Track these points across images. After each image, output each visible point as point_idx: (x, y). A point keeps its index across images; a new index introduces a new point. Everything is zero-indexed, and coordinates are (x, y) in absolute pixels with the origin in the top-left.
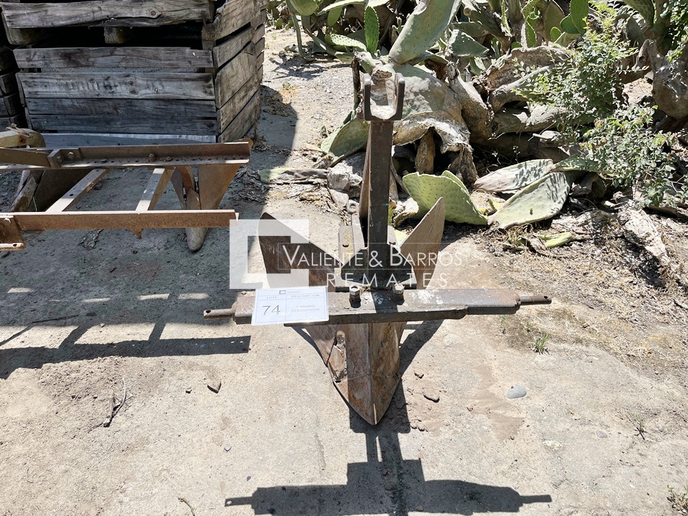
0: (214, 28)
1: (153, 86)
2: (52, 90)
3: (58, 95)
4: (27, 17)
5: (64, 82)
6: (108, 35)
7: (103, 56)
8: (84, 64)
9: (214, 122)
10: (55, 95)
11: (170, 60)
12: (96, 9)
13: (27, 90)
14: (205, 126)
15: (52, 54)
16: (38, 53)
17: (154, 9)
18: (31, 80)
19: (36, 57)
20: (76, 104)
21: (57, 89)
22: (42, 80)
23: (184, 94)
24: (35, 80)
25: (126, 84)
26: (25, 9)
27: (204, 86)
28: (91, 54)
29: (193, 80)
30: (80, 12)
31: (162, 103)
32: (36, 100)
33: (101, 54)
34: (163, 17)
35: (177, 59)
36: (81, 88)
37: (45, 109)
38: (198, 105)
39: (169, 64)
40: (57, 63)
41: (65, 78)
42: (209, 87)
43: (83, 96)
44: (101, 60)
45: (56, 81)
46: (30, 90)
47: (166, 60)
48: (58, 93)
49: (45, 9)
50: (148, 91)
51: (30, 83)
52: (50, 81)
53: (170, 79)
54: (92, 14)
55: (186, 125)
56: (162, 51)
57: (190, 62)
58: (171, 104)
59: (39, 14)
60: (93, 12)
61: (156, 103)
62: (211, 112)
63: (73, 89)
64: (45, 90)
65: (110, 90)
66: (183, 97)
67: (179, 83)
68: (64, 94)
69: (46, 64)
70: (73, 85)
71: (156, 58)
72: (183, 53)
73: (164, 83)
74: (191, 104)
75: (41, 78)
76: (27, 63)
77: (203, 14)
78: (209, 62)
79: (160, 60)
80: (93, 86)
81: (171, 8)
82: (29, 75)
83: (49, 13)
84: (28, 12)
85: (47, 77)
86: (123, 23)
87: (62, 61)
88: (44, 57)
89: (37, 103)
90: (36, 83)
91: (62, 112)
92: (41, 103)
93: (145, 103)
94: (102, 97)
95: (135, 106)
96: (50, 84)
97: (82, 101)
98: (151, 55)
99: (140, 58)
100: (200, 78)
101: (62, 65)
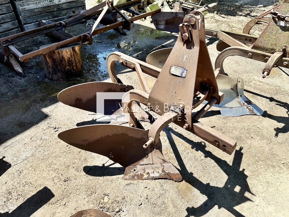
2: (31, 6)
5: (35, 2)
10: (32, 8)
13: (21, 8)
14: (82, 9)
20: (40, 10)
22: (27, 3)
24: (24, 3)
31: (68, 3)
32: (24, 12)
36: (42, 4)
37: (28, 15)
38: (79, 2)
43: (42, 6)
45: (32, 2)
51: (22, 5)
52: (30, 3)
58: (71, 3)
62: (83, 4)
63: (39, 4)
64: (28, 7)
65: (52, 2)
68: (35, 7)
70: (39, 3)
80: (46, 2)
82: (22, 2)
85: (29, 1)
89: (25, 13)
90: (24, 5)
91: (35, 14)
92: (26, 12)
93: (63, 5)
94: (49, 5)
95: (60, 7)
96: (30, 4)
97: (42, 8)
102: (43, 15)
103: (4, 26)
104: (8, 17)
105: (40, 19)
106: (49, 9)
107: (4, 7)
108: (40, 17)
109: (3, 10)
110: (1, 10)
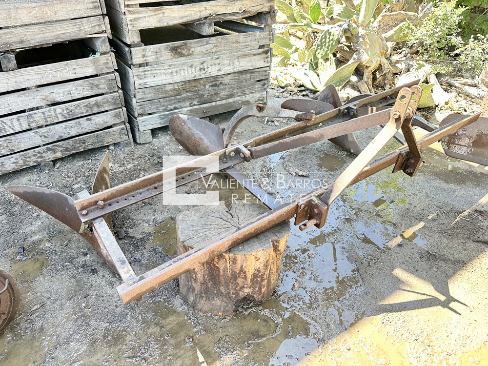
1: (233, 63)
4: (147, 18)
5: (169, 71)
6: (208, 28)
7: (201, 46)
8: (186, 54)
9: (266, 82)
10: (161, 83)
11: (246, 42)
12: (203, 9)
13: (138, 82)
14: (261, 86)
15: (163, 49)
16: (152, 49)
17: (242, 6)
18: (143, 73)
19: (150, 52)
20: (176, 87)
21: (163, 77)
22: (152, 72)
23: (252, 66)
24: (146, 73)
25: (215, 64)
26: (146, 12)
27: (264, 57)
28: (192, 46)
29: (258, 54)
30: (190, 12)
31: (237, 74)
32: (143, 90)
33: (200, 44)
34: (246, 11)
35: (251, 41)
36: (182, 74)
37: (149, 96)
38: (259, 71)
39: (245, 46)
40: (166, 56)
41: (171, 67)
42: (267, 58)
43: (183, 80)
44: (199, 49)
45: (163, 71)
46: (141, 81)
47: (244, 43)
48: (164, 81)
49: (163, 11)
50: (229, 68)
51: (141, 75)
52: (158, 71)
53: (245, 56)
54: (199, 13)
55: (249, 88)
56: (241, 37)
57: (258, 42)
58: (243, 74)
59: (158, 16)
60: (200, 12)
61: (233, 75)
62: (265, 75)
63: (177, 75)
64: (153, 80)
65: (204, 72)
67: (250, 58)
68: (168, 81)
69: (157, 58)
70: (176, 72)
71: (237, 42)
72: (255, 36)
73: (240, 60)
74: (255, 72)
75: (152, 70)
76: (141, 59)
77: (271, 7)
78: (271, 40)
79: (240, 43)
80: (192, 70)
81: (253, 4)
82: (142, 69)
83: (166, 15)
84: (149, 14)
85: (157, 68)
86: (220, 18)
87: (170, 54)
88: (156, 52)
89: (144, 92)
90: (146, 76)
91: (164, 95)
92: (147, 91)
93: (226, 77)
94: (197, 78)
95: (218, 81)
96: (158, 74)
97: (181, 84)
98: (234, 40)
99: (226, 44)
100: (263, 52)
101: (169, 57)
102: (181, 98)
103: (97, 121)
104: (108, 102)
105: (173, 106)
106: (195, 86)
107: (103, 81)
108: (173, 101)
109: (101, 86)
110: (97, 86)
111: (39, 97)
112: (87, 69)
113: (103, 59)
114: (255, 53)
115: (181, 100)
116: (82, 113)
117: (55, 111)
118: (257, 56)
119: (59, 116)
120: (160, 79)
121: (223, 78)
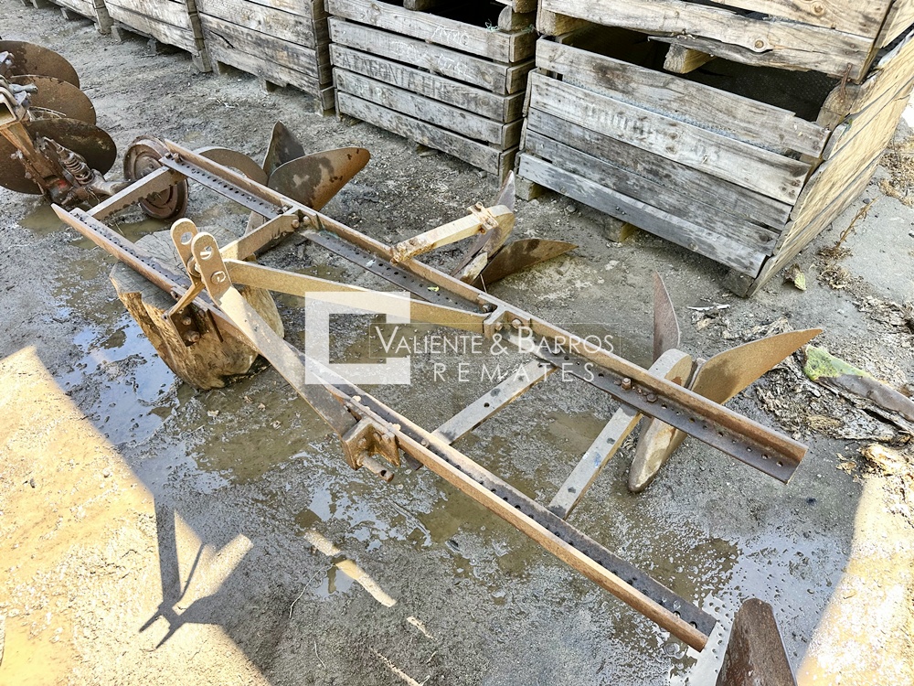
0: (855, 96)
1: (704, 151)
2: (565, 109)
3: (570, 118)
5: (583, 103)
6: (673, 57)
7: (652, 85)
8: (620, 87)
9: (774, 235)
10: (566, 116)
11: (749, 122)
12: (672, 13)
13: (535, 97)
14: (756, 236)
15: (583, 61)
16: (566, 54)
18: (545, 87)
19: (562, 58)
20: (587, 137)
21: (571, 109)
22: (558, 91)
23: (746, 180)
24: (550, 88)
25: (665, 134)
27: (786, 180)
28: (635, 77)
29: (772, 164)
30: (645, 13)
31: (705, 178)
32: (540, 114)
33: (650, 82)
34: (773, 55)
35: (763, 125)
36: (602, 119)
37: (546, 129)
38: (762, 203)
39: (744, 129)
40: (586, 75)
41: (587, 99)
42: (795, 184)
43: (600, 131)
44: (646, 90)
45: (574, 98)
46: (539, 98)
47: (744, 121)
48: (571, 116)
50: (692, 155)
51: (542, 89)
52: (566, 95)
53: (736, 150)
54: (662, 20)
55: (726, 221)
56: (743, 105)
57: (782, 137)
58: (720, 186)
60: (665, 18)
61: (698, 175)
62: (776, 220)
63: (592, 116)
64: (556, 105)
65: (638, 136)
66: (742, 183)
67: (747, 161)
68: (577, 120)
69: (571, 72)
70: (594, 111)
71: (729, 113)
72: (777, 119)
73: (722, 153)
74: (750, 197)
75: (558, 88)
76: (548, 63)
77: (848, 68)
78: (815, 148)
79: (734, 117)
80: (619, 122)
81: (796, 44)
82: (545, 79)
85: (566, 89)
86: (703, 46)
87: (593, 74)
88: (572, 62)
89: (539, 117)
90: (548, 93)
91: (566, 140)
92: (545, 119)
93: (680, 171)
94: (625, 140)
95: (664, 168)
96: (566, 100)
97: (596, 136)
98: (723, 106)
99: (704, 105)
100: (786, 167)
101: (590, 80)
102: (589, 161)
103: (471, 123)
104: (488, 104)
105: (574, 166)
106: (618, 153)
107: (491, 71)
108: (576, 158)
109: (487, 77)
110: (483, 74)
111: (425, 55)
112: (478, 43)
113: (500, 39)
114: (764, 156)
115: (589, 164)
116: (457, 102)
117: (434, 83)
118: (765, 167)
119: (436, 91)
120: (567, 109)
121: (674, 167)
